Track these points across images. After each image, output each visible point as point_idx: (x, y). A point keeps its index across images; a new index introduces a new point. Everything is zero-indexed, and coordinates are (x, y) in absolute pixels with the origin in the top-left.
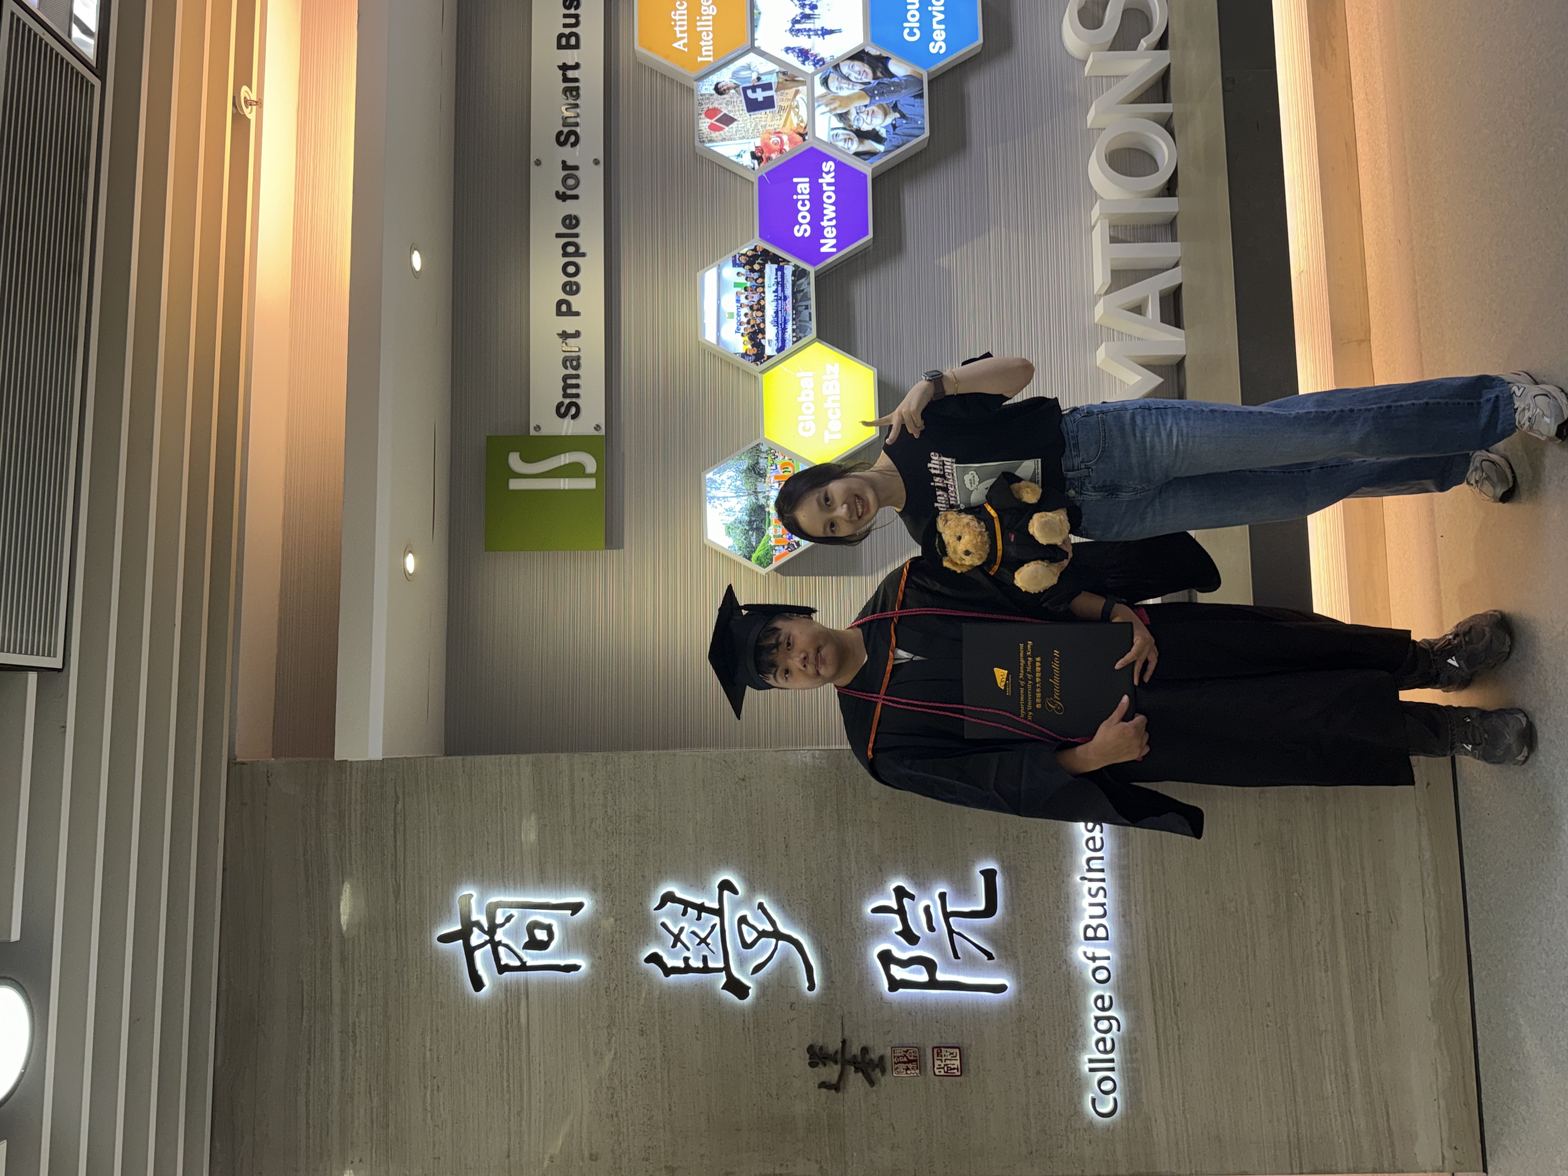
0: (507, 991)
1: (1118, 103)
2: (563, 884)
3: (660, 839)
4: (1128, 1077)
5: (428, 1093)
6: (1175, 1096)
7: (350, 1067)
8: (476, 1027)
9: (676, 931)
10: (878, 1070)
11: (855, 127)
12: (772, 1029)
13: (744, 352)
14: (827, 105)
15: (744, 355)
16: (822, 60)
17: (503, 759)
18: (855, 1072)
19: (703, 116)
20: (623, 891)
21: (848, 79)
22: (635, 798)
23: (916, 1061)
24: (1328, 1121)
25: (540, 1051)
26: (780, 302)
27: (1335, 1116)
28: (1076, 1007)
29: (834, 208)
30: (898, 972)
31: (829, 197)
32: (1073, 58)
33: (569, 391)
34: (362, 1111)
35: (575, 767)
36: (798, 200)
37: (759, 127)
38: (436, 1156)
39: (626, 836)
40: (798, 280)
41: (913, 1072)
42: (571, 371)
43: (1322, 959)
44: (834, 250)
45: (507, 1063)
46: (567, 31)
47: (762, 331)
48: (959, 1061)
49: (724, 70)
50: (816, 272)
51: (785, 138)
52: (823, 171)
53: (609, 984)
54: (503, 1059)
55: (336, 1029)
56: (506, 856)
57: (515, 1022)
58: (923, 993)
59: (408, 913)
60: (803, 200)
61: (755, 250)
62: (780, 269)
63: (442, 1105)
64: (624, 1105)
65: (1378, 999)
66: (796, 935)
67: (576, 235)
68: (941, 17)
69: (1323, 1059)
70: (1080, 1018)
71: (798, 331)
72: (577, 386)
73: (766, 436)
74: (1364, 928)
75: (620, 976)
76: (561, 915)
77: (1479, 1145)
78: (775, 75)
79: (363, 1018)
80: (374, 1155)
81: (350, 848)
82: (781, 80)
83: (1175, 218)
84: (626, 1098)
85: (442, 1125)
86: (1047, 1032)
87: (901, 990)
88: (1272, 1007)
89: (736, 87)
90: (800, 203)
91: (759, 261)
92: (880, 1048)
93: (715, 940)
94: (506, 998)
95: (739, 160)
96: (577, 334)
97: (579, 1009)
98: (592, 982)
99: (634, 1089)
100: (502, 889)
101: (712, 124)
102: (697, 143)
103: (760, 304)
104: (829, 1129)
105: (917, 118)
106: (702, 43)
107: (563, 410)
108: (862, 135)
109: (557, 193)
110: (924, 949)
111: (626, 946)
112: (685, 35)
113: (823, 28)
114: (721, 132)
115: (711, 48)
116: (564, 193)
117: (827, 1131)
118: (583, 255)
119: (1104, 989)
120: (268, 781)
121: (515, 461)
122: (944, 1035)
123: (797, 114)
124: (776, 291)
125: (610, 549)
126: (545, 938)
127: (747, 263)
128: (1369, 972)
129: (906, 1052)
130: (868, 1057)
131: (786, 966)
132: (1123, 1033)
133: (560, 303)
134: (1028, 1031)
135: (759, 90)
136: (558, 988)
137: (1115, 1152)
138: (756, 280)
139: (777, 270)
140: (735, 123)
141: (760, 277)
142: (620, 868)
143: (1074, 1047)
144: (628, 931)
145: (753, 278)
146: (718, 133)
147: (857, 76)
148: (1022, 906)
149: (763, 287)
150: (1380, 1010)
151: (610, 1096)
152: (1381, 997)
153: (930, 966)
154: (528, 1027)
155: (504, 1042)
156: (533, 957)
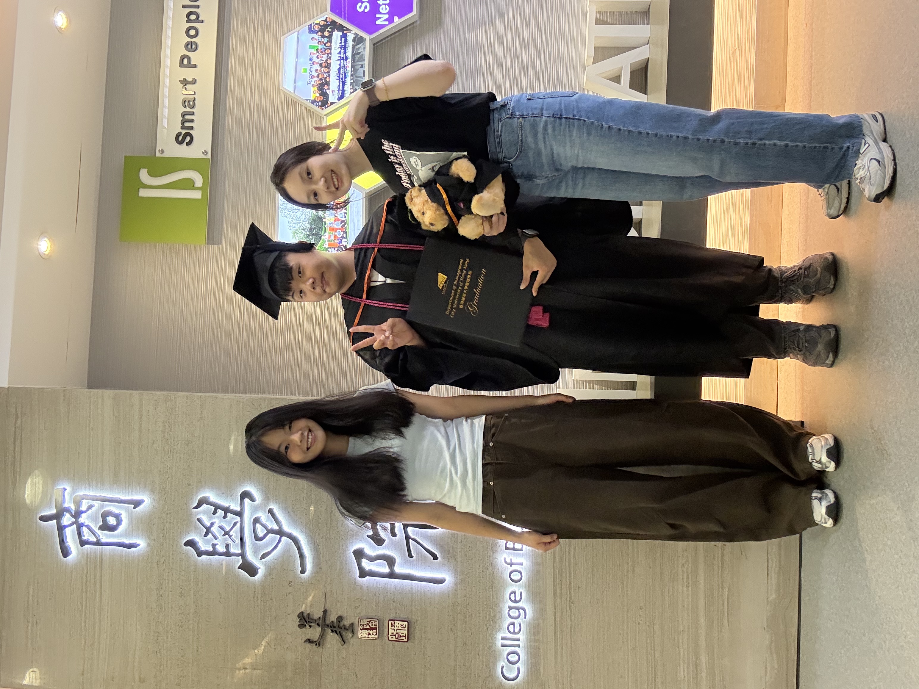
0: (87, 559)
2: (131, 487)
3: (202, 458)
4: (531, 653)
5: (30, 625)
6: (565, 668)
8: (65, 582)
9: (208, 524)
12: (274, 599)
13: (313, 99)
15: (312, 102)
17: (92, 393)
18: (333, 633)
20: (173, 494)
22: (185, 428)
23: (376, 629)
25: (108, 603)
26: (342, 61)
28: (497, 598)
30: (367, 565)
33: (187, 124)
35: (144, 401)
39: (178, 454)
40: (357, 45)
41: (373, 636)
42: (188, 109)
43: (685, 577)
44: (387, 23)
47: (327, 83)
48: (407, 631)
50: (371, 40)
53: (159, 560)
54: (82, 607)
56: (91, 463)
57: (92, 581)
58: (385, 581)
59: (21, 498)
61: (326, 20)
62: (344, 36)
63: (38, 635)
64: (165, 645)
65: (726, 610)
66: (296, 533)
67: (198, 7)
70: (499, 606)
71: (354, 84)
72: (192, 121)
75: (168, 554)
76: (127, 508)
83: (650, 6)
84: (167, 641)
86: (473, 615)
87: (367, 577)
88: (644, 609)
91: (328, 29)
92: (351, 618)
93: (235, 533)
94: (87, 562)
96: (194, 82)
97: (137, 575)
98: (148, 557)
99: (173, 634)
100: (88, 486)
103: (327, 63)
104: (310, 673)
107: (180, 138)
110: (387, 549)
111: (173, 533)
117: (308, 674)
118: (202, 22)
119: (518, 587)
121: (144, 176)
122: (398, 612)
124: (340, 53)
125: (212, 244)
126: (114, 523)
127: (319, 31)
129: (369, 622)
130: (342, 624)
131: (286, 556)
132: (529, 620)
133: (183, 58)
134: (459, 613)
136: (122, 560)
138: (325, 44)
139: (342, 37)
141: (328, 42)
142: (172, 477)
143: (493, 627)
144: (175, 523)
145: (323, 42)
149: (330, 49)
150: (726, 618)
151: (156, 638)
152: (728, 609)
153: (391, 562)
154: (101, 585)
155: (84, 594)
156: (107, 536)
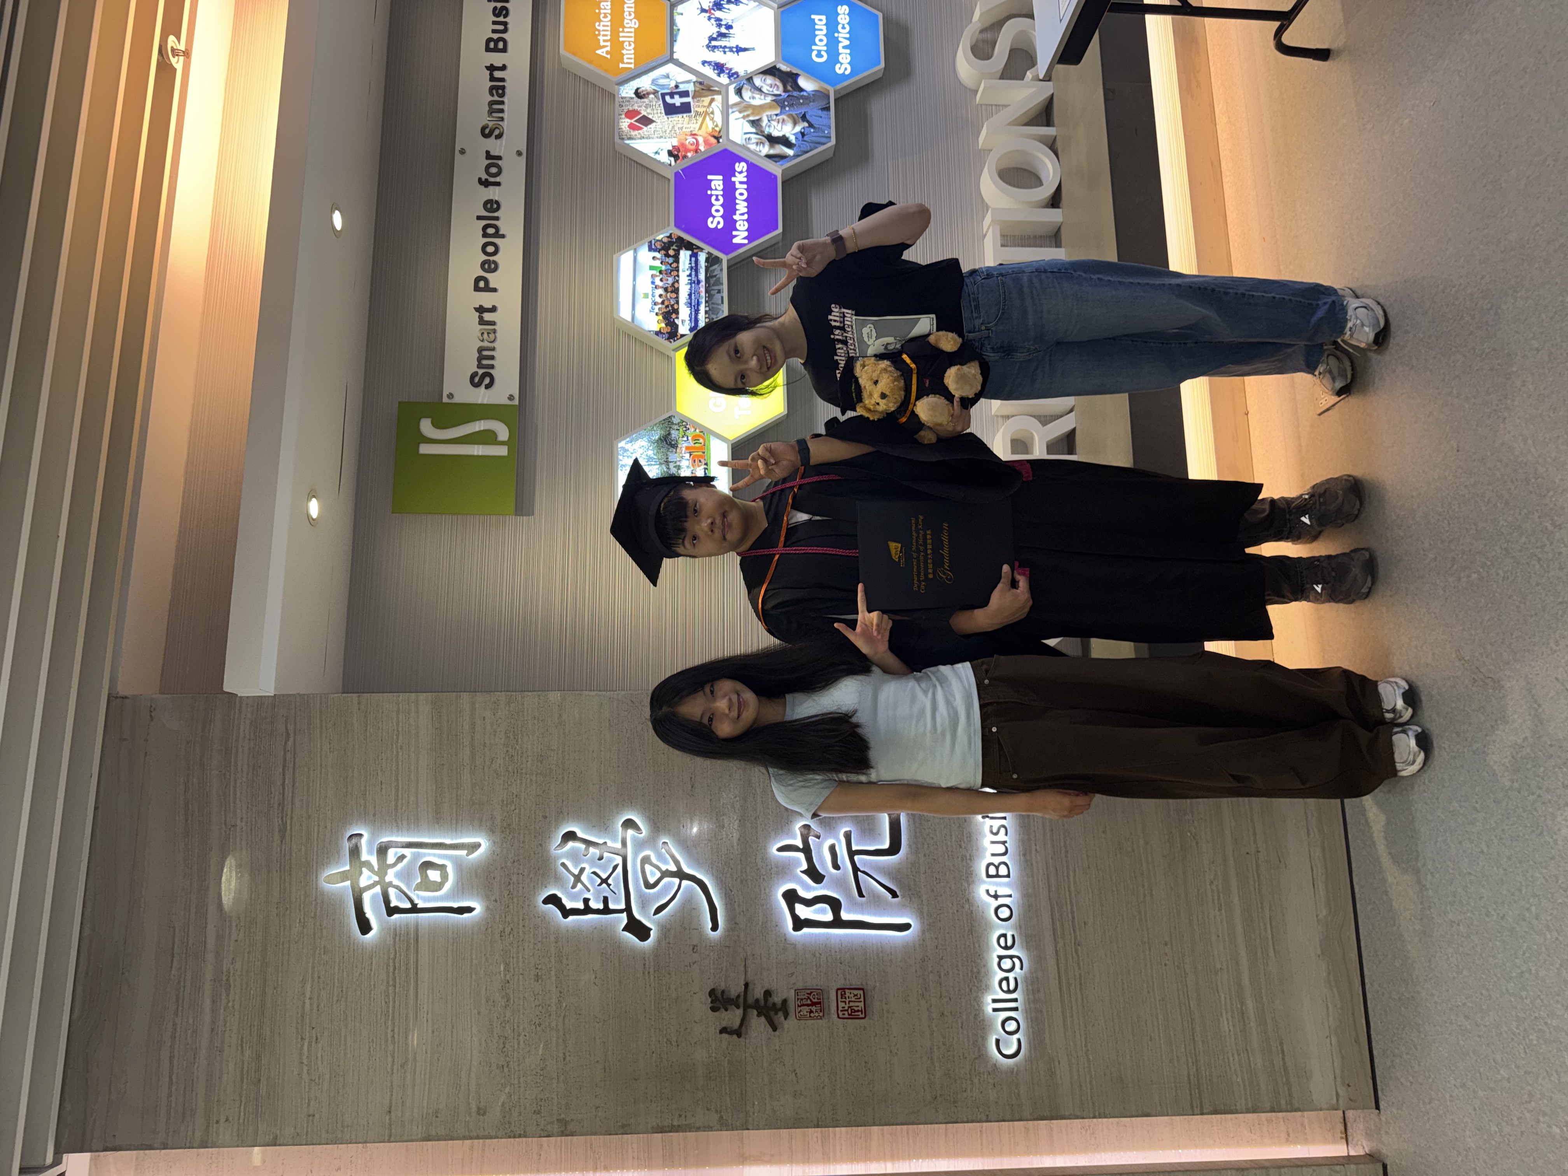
0: (396, 936)
1: (1009, 124)
2: (459, 827)
3: (563, 779)
4: (1031, 1017)
5: (306, 1044)
6: (1078, 1036)
7: (221, 1018)
8: (361, 974)
9: (576, 872)
10: (781, 1014)
11: (766, 132)
12: (673, 973)
13: (658, 329)
14: (740, 112)
15: (658, 333)
16: (736, 73)
17: (401, 698)
18: (759, 1015)
19: (623, 116)
20: (522, 832)
21: (760, 90)
22: (538, 738)
23: (819, 1003)
24: (1226, 1060)
25: (428, 999)
26: (693, 285)
27: (1233, 1055)
28: (979, 946)
29: (746, 204)
30: (803, 911)
31: (741, 194)
32: (965, 87)
33: (485, 362)
34: (231, 1067)
35: (477, 706)
36: (711, 195)
37: (676, 128)
38: (311, 1113)
39: (528, 776)
40: (711, 266)
41: (816, 1014)
42: (486, 344)
43: (1216, 898)
44: (746, 241)
45: (393, 1013)
46: (496, 36)
47: (676, 312)
48: (862, 1003)
49: (644, 78)
50: (728, 261)
51: (701, 140)
52: (735, 171)
53: (504, 929)
54: (388, 1007)
55: (209, 976)
56: (400, 796)
57: (403, 968)
58: (828, 934)
59: (294, 855)
60: (717, 196)
61: (670, 236)
62: (694, 255)
63: (320, 1057)
64: (516, 1053)
65: (1270, 936)
66: (699, 876)
67: (497, 219)
68: (847, 43)
69: (1220, 997)
70: (983, 957)
71: (710, 313)
72: (492, 358)
73: (678, 410)
74: (1254, 866)
75: (516, 920)
76: (456, 857)
77: (1371, 1082)
78: (692, 84)
79: (238, 965)
80: (242, 1114)
81: (235, 787)
82: (697, 89)
83: (1060, 228)
84: (519, 1048)
85: (319, 1079)
86: (951, 973)
87: (804, 929)
88: (1169, 946)
89: (655, 92)
90: (713, 198)
92: (784, 991)
93: (616, 881)
94: (395, 941)
95: (657, 157)
96: (493, 309)
97: (471, 953)
98: (487, 925)
99: (527, 1038)
100: (395, 829)
101: (631, 124)
102: (617, 139)
103: (674, 287)
104: (730, 1077)
105: (824, 128)
106: (624, 52)
107: (477, 380)
108: (773, 140)
109: (480, 179)
110: (828, 889)
111: (523, 888)
112: (608, 44)
113: (737, 46)
114: (640, 131)
115: (633, 56)
116: (486, 180)
117: (727, 1079)
118: (503, 236)
119: (1006, 928)
120: (151, 716)
121: (426, 427)
122: (848, 976)
123: (712, 119)
124: (690, 275)
125: (520, 515)
126: (439, 880)
127: (662, 249)
128: (1260, 910)
129: (810, 994)
130: (771, 1000)
131: (689, 908)
132: (1025, 973)
133: (478, 280)
134: (932, 972)
135: (677, 97)
136: (450, 932)
137: (1019, 1095)
138: (671, 265)
139: (691, 256)
140: (654, 124)
141: (674, 262)
142: (520, 810)
143: (978, 986)
144: (526, 873)
145: (668, 262)
146: (636, 132)
147: (768, 88)
148: (926, 846)
149: (678, 271)
150: (1272, 947)
151: (502, 1046)
152: (1272, 935)
153: (835, 905)
154: (417, 973)
155: (391, 989)
156: (425, 899)
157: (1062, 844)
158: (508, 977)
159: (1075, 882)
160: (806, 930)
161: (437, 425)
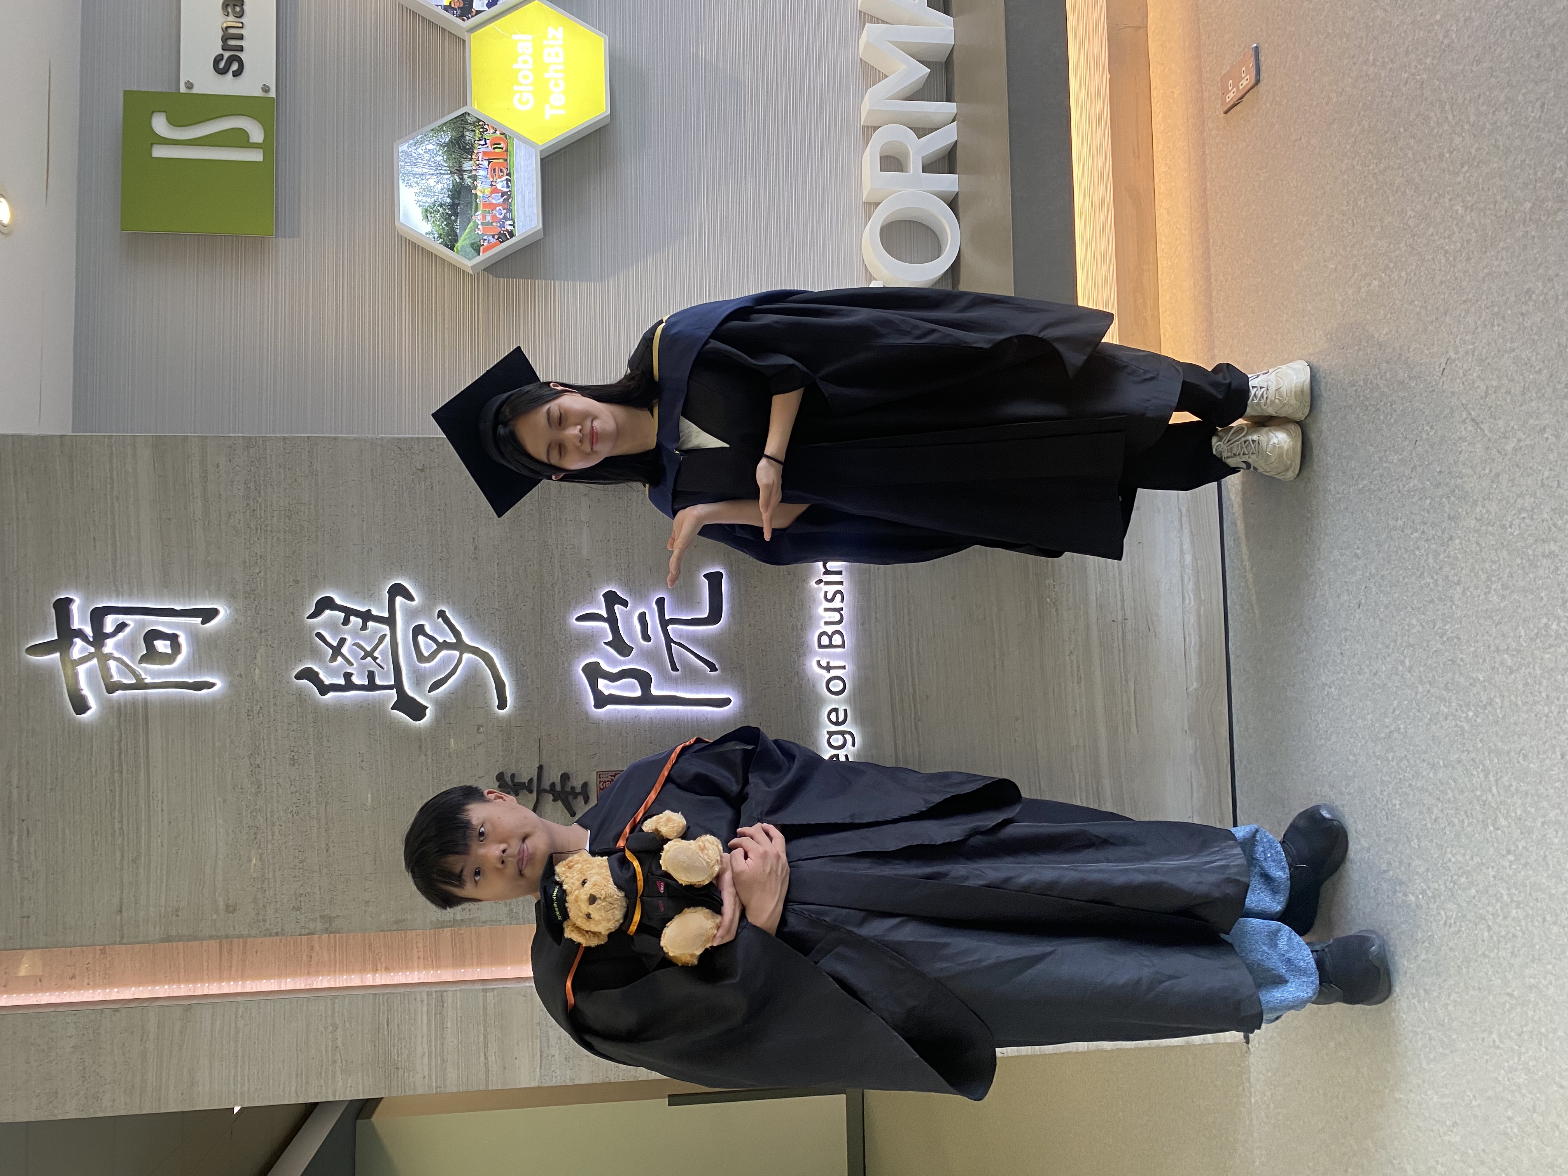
0: (120, 714)
2: (193, 590)
3: (317, 536)
8: (79, 759)
10: (581, 799)
12: (454, 756)
17: (115, 440)
25: (162, 786)
28: (808, 722)
30: (607, 687)
33: (232, 42)
38: (25, 914)
39: (274, 534)
42: (232, 19)
45: (120, 801)
53: (252, 707)
54: (114, 796)
56: (118, 555)
57: (130, 752)
58: (636, 711)
63: (33, 853)
64: (270, 845)
65: (1133, 710)
70: (812, 734)
72: (241, 38)
74: (1120, 636)
75: (266, 697)
84: (273, 839)
85: (33, 877)
92: (584, 774)
93: (383, 651)
94: (119, 720)
97: (212, 735)
98: (231, 704)
99: (283, 828)
100: (113, 594)
107: (222, 65)
110: (637, 663)
111: (273, 662)
119: (839, 702)
121: (159, 124)
130: (568, 784)
144: (275, 645)
148: (751, 615)
150: (1134, 722)
151: (252, 836)
152: (1136, 710)
153: (644, 680)
154: (147, 758)
155: (116, 775)
156: (153, 674)
157: (906, 611)
158: (258, 762)
159: (918, 653)
160: (609, 707)
161: (174, 122)
